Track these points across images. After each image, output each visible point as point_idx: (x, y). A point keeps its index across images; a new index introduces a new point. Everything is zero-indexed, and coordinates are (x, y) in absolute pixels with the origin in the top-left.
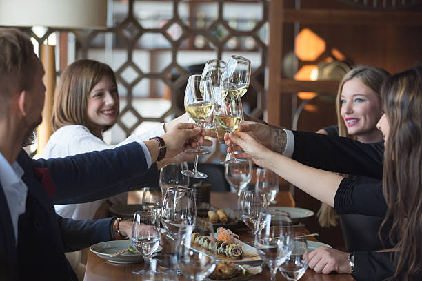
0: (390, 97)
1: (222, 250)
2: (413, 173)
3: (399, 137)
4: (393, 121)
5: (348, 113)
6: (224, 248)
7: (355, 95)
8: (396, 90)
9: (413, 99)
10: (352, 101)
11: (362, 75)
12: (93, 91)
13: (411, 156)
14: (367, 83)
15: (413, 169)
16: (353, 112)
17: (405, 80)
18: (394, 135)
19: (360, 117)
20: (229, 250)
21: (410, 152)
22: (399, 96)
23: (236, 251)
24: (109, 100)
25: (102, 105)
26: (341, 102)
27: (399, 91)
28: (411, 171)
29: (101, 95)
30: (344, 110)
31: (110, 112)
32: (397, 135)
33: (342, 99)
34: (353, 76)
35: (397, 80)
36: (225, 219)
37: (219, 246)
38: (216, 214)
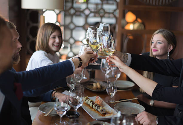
1: (97, 109)
5: (154, 48)
7: (158, 41)
10: (157, 43)
11: (162, 33)
12: (51, 35)
14: (164, 36)
16: (156, 47)
19: (158, 49)
20: (100, 109)
23: (103, 110)
24: (57, 40)
25: (54, 42)
26: (152, 43)
29: (54, 38)
30: (152, 46)
31: (57, 45)
33: (153, 41)
34: (159, 32)
36: (100, 88)
37: (95, 107)
38: (96, 85)
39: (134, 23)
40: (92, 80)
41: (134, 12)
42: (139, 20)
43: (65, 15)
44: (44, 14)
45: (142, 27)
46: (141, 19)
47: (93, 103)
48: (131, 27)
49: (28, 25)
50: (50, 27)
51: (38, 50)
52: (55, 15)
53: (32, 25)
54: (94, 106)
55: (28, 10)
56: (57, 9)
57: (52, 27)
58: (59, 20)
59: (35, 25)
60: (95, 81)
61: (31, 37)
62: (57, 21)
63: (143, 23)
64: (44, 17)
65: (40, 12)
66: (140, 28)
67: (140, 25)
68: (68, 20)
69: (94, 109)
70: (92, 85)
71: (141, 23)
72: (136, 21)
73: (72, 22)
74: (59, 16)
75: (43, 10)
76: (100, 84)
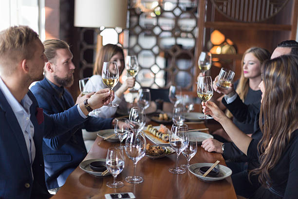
0: (267, 73)
2: (278, 116)
3: (271, 96)
4: (267, 87)
6: (161, 135)
7: (249, 61)
8: (270, 70)
9: (279, 75)
12: (112, 58)
13: (277, 107)
14: (256, 56)
15: (278, 114)
17: (275, 63)
18: (268, 95)
20: (163, 137)
21: (277, 104)
22: (272, 72)
23: (166, 137)
27: (272, 69)
28: (276, 115)
29: (116, 60)
32: (270, 95)
34: (250, 51)
35: (271, 63)
36: (167, 119)
37: (159, 134)
38: (163, 116)
39: (222, 45)
40: (159, 111)
41: (222, 31)
42: (229, 42)
43: (130, 35)
44: (102, 34)
45: (234, 51)
46: (231, 40)
47: (157, 131)
48: (218, 51)
49: (81, 47)
50: (112, 49)
51: (96, 74)
52: (117, 35)
53: (86, 47)
54: (157, 134)
55: (82, 28)
56: (119, 26)
57: (113, 49)
58: (121, 41)
59: (90, 47)
60: (162, 112)
61: (84, 62)
62: (118, 43)
63: (234, 46)
64: (102, 37)
65: (97, 31)
66: (231, 52)
67: (230, 49)
68: (133, 41)
69: (157, 137)
70: (158, 116)
71: (231, 46)
72: (225, 43)
73: (137, 44)
74: (121, 36)
75: (99, 28)
76: (167, 115)
